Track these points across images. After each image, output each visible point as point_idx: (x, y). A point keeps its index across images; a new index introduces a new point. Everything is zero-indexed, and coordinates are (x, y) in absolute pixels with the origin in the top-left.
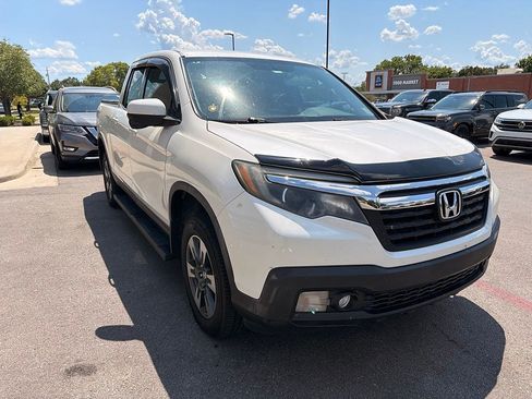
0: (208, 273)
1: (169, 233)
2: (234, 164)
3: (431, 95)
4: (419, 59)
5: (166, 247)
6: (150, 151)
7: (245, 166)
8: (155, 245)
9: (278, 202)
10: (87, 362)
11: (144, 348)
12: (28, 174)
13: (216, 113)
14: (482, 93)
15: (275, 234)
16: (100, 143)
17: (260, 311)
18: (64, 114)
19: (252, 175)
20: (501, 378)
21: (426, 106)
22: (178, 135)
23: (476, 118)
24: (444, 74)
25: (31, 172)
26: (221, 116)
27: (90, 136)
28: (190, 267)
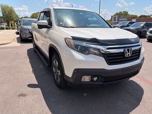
0: (58, 70)
1: (49, 59)
2: (65, 39)
3: (130, 23)
4: (127, 12)
5: (48, 63)
6: (44, 36)
7: (68, 39)
8: (45, 62)
9: (77, 50)
10: (24, 93)
11: (40, 90)
12: (13, 43)
13: (62, 25)
14: (145, 22)
15: (76, 59)
16: (32, 34)
17: (71, 81)
18: (23, 26)
19: (70, 42)
20: (141, 103)
21: (128, 26)
22: (51, 31)
23: (143, 30)
24: (135, 17)
25: (13, 42)
26: (63, 26)
27: (30, 32)
28: (54, 69)
